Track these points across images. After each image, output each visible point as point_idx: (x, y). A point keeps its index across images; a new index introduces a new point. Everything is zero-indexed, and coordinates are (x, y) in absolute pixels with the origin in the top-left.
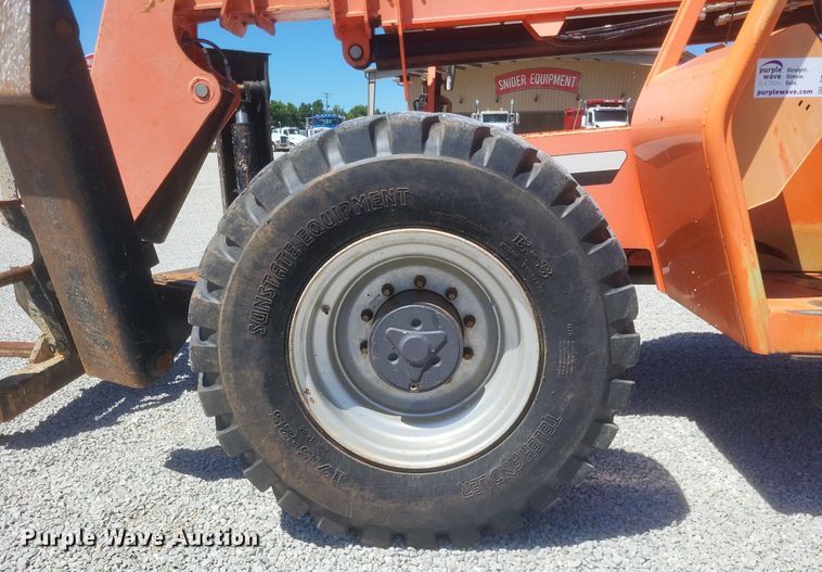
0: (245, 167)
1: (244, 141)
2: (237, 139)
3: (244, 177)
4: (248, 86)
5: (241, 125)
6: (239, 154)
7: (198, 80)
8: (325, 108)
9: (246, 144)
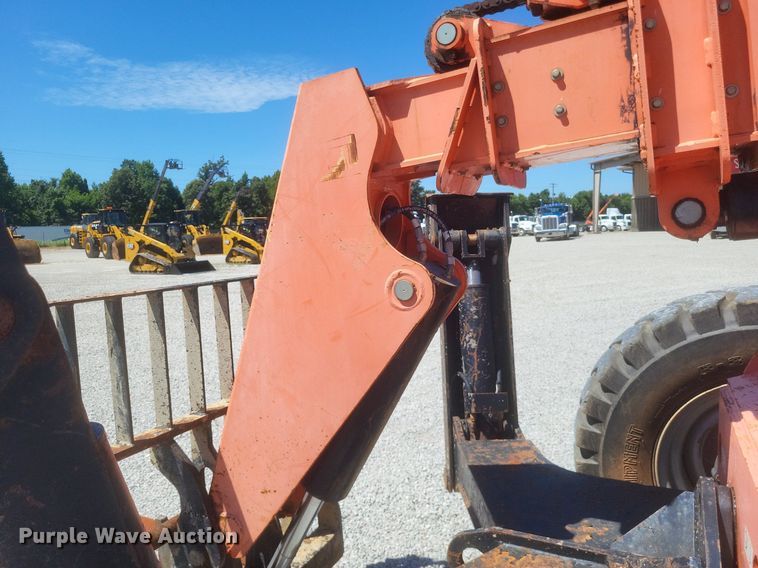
0: (474, 344)
1: (473, 309)
2: (464, 305)
3: (471, 357)
4: (482, 237)
5: (471, 288)
6: (466, 326)
7: (400, 275)
8: (551, 196)
9: (477, 313)
